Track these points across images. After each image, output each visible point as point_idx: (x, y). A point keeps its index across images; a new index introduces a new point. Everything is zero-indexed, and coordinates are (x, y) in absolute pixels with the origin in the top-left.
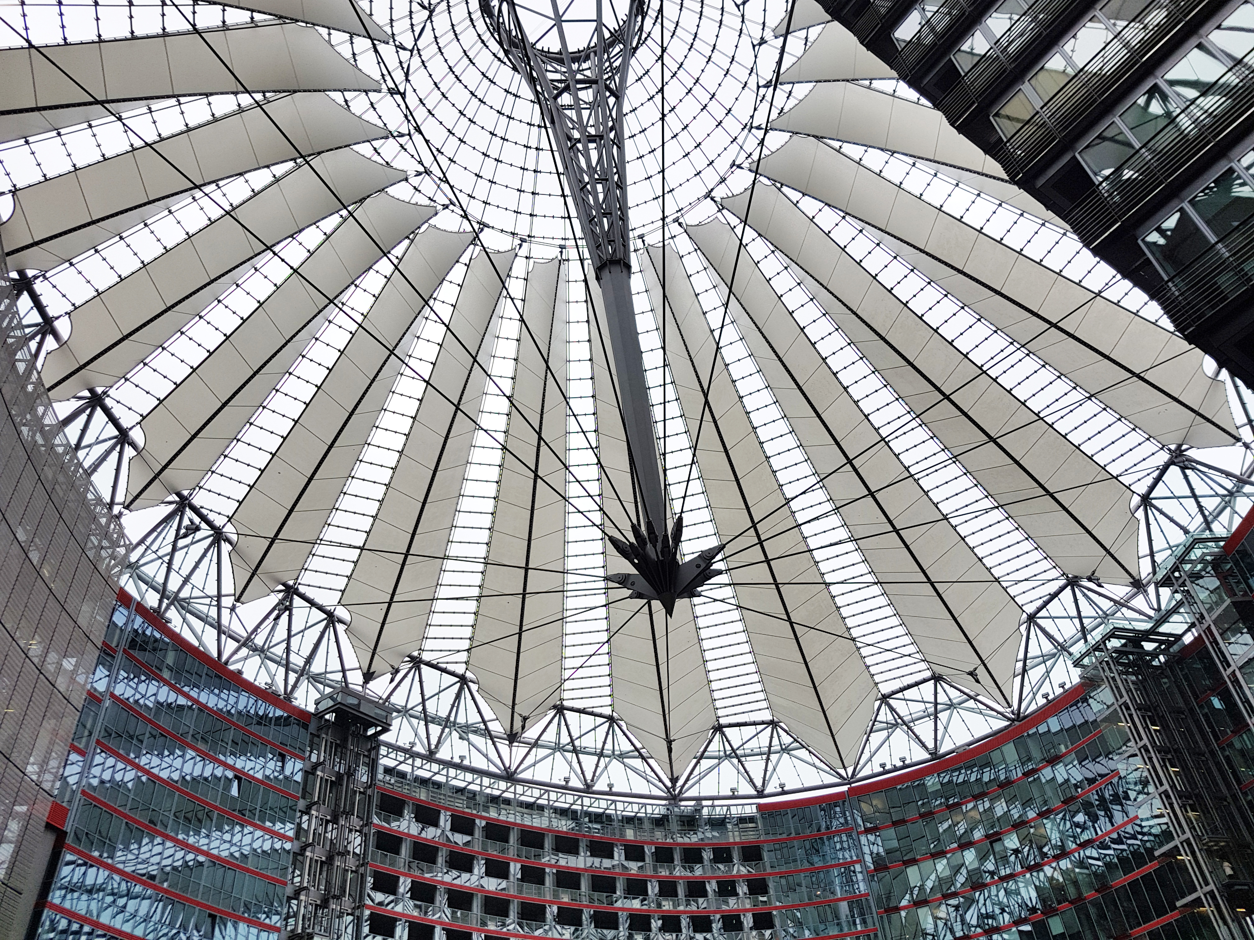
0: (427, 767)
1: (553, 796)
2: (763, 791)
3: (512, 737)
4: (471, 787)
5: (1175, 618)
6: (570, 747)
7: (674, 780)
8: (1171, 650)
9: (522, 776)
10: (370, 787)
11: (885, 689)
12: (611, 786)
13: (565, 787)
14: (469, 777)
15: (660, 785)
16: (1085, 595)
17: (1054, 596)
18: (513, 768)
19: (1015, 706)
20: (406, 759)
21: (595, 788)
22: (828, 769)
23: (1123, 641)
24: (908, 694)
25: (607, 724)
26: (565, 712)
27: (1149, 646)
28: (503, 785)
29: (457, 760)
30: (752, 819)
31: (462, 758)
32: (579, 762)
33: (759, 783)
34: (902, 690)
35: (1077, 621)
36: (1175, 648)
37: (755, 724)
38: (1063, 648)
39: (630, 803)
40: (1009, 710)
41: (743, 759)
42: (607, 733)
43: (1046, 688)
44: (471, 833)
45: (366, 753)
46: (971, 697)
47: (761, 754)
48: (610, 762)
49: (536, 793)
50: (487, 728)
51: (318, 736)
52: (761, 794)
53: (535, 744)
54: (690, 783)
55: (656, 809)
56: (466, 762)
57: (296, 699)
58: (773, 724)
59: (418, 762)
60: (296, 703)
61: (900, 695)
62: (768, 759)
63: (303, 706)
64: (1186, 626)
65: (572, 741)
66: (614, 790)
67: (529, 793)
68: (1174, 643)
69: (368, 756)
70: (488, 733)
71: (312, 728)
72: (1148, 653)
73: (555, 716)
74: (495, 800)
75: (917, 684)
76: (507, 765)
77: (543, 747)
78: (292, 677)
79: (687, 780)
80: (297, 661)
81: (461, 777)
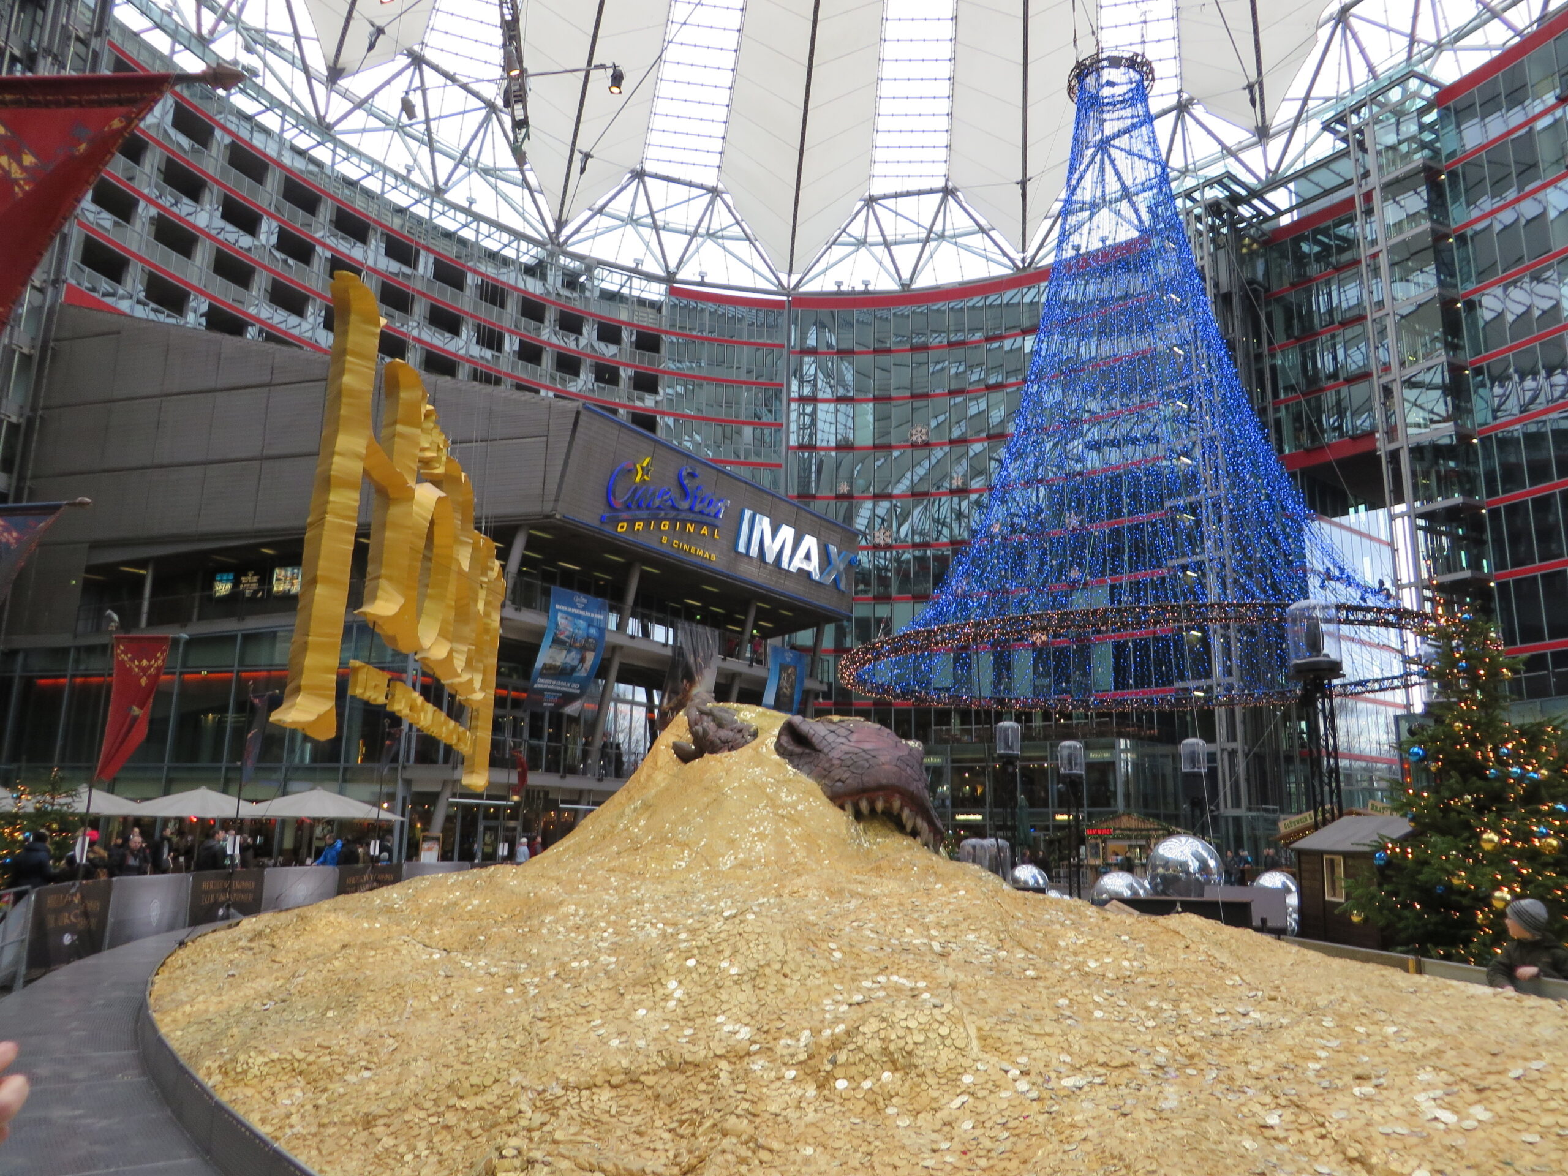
1: (390, 179)
2: (675, 273)
7: (560, 224)
8: (1262, 228)
9: (342, 137)
10: (96, 37)
11: (879, 187)
12: (470, 203)
13: (406, 178)
15: (540, 225)
18: (329, 122)
19: (1031, 252)
21: (447, 196)
22: (770, 274)
25: (483, 112)
26: (424, 67)
32: (432, 160)
34: (897, 195)
36: (1267, 227)
40: (1021, 255)
43: (1080, 239)
44: (260, 180)
46: (982, 230)
47: (685, 232)
48: (470, 174)
49: (366, 165)
52: (672, 277)
53: (363, 104)
54: (578, 237)
58: (715, 192)
62: (690, 241)
66: (475, 209)
67: (355, 160)
68: (1269, 220)
73: (407, 67)
74: (297, 151)
75: (919, 193)
76: (322, 113)
77: (373, 114)
79: (577, 231)
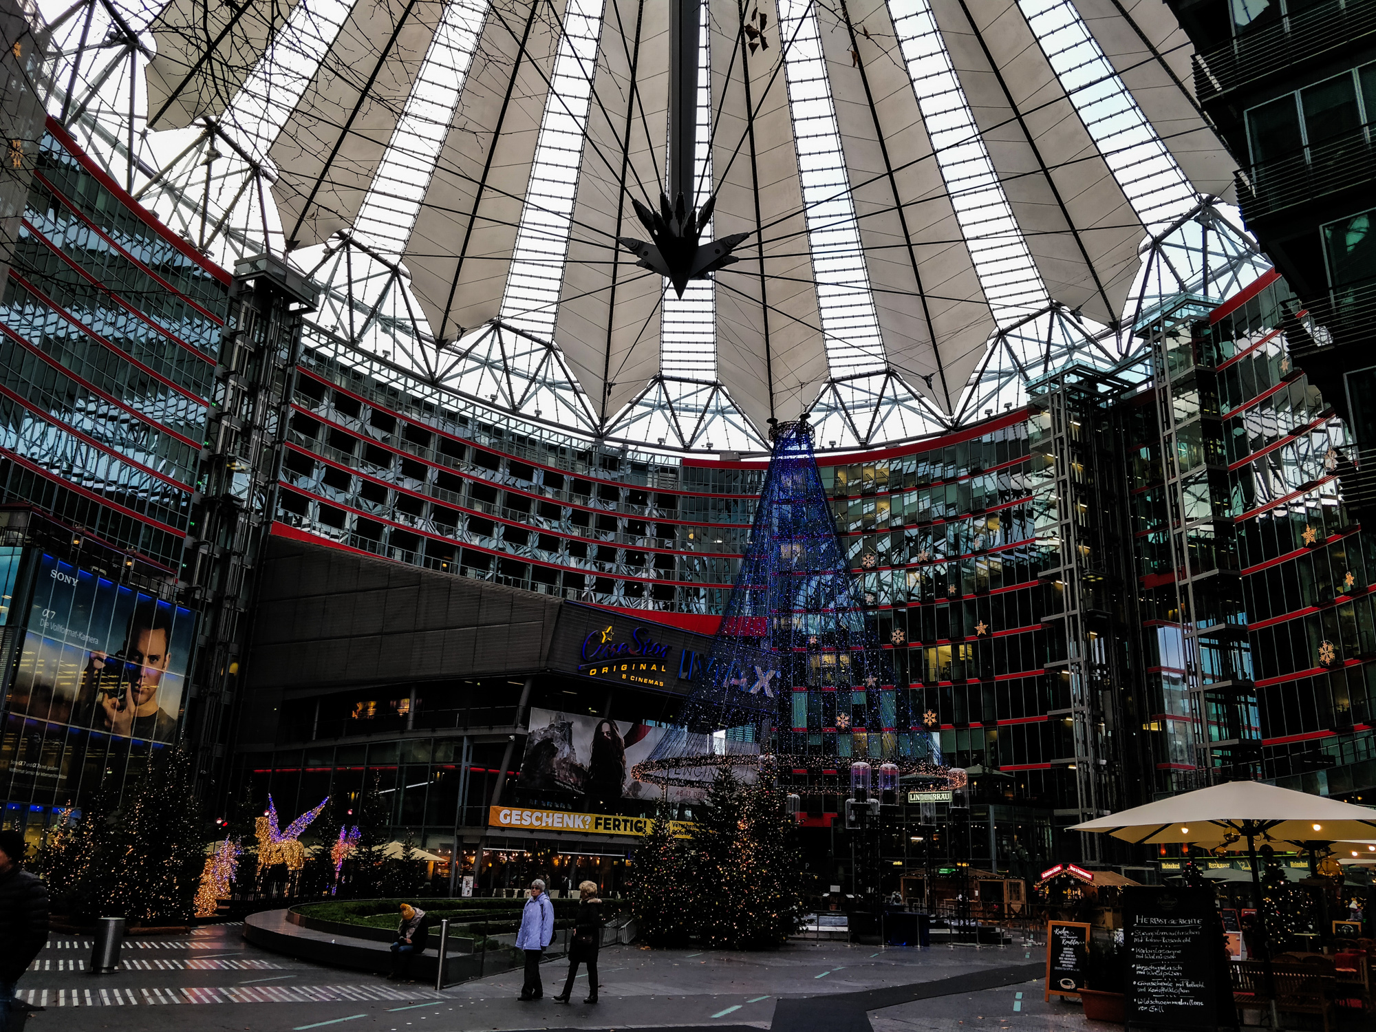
0: (350, 355)
1: (479, 411)
2: (689, 446)
3: (441, 343)
4: (393, 385)
5: (1139, 368)
6: (501, 365)
7: (603, 420)
8: (1122, 397)
9: (446, 383)
10: (291, 365)
11: (836, 373)
12: (538, 412)
13: (491, 404)
14: (393, 375)
15: (589, 422)
16: (1061, 324)
17: (1031, 317)
18: (437, 375)
19: (956, 415)
20: (328, 343)
21: (522, 411)
22: (758, 438)
23: (1081, 378)
24: (857, 383)
25: (544, 352)
26: (502, 329)
27: (1102, 388)
28: (428, 390)
29: (380, 354)
30: (673, 470)
31: (386, 353)
32: (509, 383)
33: (687, 439)
34: (852, 378)
35: (1044, 347)
36: (1127, 396)
37: (697, 382)
38: (1021, 370)
39: (556, 433)
40: (949, 417)
41: (677, 413)
42: (543, 361)
43: (991, 405)
44: (391, 430)
45: (287, 329)
46: (916, 398)
47: (697, 411)
48: (540, 388)
49: (462, 405)
50: (415, 328)
51: (239, 302)
52: (686, 449)
53: (465, 355)
54: (619, 425)
55: (582, 443)
56: (390, 358)
57: (213, 255)
58: (716, 386)
59: (341, 349)
60: (212, 259)
61: (848, 382)
62: (702, 418)
63: (219, 264)
64: (1144, 377)
65: (505, 358)
66: (540, 417)
67: (454, 403)
68: (1127, 390)
69: (290, 333)
70: (416, 333)
71: (233, 291)
72: (1099, 395)
73: (490, 331)
74: (417, 402)
75: (869, 375)
76: (433, 370)
77: (473, 359)
78: (209, 229)
80: (216, 212)
81: (385, 372)
